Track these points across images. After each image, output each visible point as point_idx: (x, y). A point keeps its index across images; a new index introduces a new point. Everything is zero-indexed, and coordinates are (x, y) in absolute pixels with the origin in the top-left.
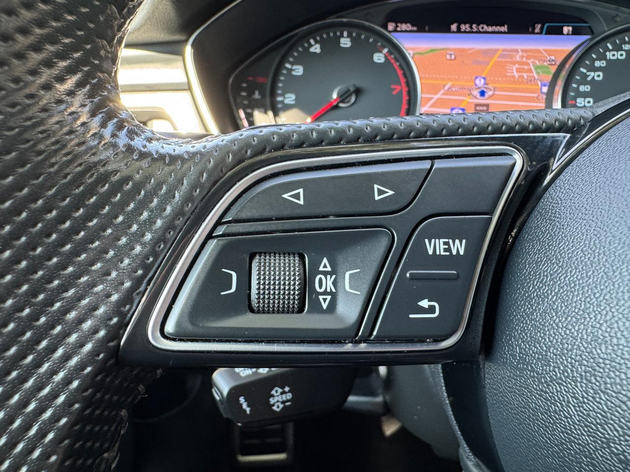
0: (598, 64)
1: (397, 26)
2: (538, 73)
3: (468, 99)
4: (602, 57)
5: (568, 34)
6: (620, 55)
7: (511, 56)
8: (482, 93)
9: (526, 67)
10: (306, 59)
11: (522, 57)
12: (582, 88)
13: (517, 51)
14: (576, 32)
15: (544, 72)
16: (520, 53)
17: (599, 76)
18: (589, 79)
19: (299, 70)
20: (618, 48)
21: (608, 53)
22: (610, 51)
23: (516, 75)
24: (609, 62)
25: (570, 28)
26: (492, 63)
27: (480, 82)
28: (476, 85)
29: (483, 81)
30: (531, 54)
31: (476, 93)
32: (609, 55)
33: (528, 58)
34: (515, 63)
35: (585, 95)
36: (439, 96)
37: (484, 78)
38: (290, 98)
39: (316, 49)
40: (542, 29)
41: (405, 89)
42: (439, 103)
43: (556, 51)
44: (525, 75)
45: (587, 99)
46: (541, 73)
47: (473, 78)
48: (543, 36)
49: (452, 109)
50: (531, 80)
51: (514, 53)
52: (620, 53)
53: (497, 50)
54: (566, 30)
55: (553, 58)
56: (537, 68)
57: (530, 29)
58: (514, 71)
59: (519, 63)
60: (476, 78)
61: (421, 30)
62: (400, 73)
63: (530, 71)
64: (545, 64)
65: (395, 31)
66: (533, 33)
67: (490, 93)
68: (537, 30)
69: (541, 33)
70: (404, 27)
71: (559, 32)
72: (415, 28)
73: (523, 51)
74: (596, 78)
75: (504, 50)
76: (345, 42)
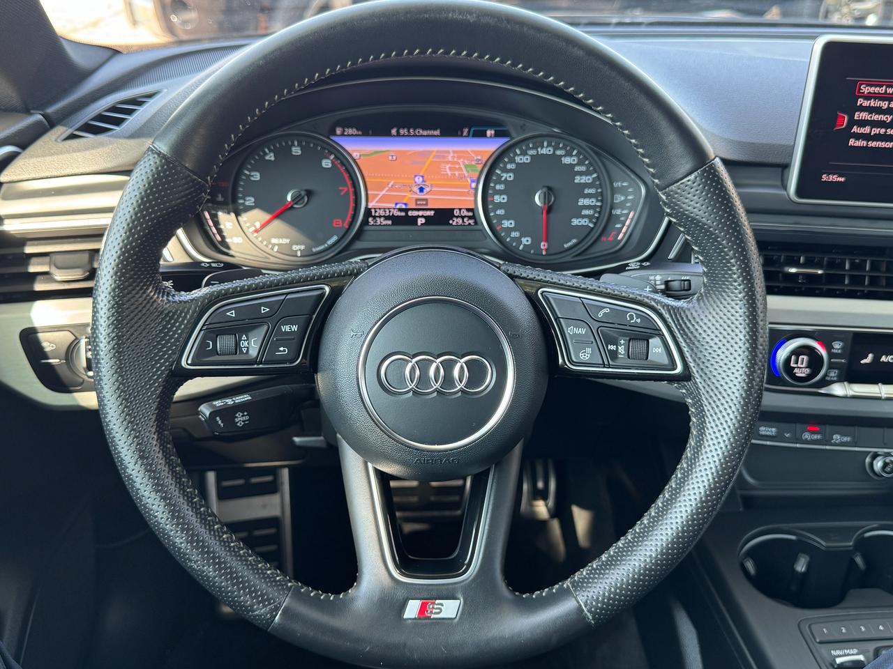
0: (509, 166)
1: (344, 131)
2: (468, 171)
3: (409, 195)
4: (512, 161)
5: (491, 137)
6: (526, 159)
7: (444, 157)
8: (421, 190)
9: (457, 166)
10: (262, 166)
11: (453, 157)
12: (498, 187)
13: (448, 152)
14: (498, 134)
15: (472, 170)
16: (452, 154)
17: (509, 177)
18: (503, 179)
19: (256, 176)
20: (524, 153)
21: (516, 158)
22: (519, 155)
23: (449, 173)
24: (518, 164)
25: (493, 132)
26: (428, 163)
27: (419, 180)
28: (415, 182)
29: (421, 179)
30: (461, 155)
31: (416, 189)
32: (518, 159)
33: (459, 158)
34: (448, 162)
35: (500, 193)
36: (384, 192)
37: (422, 176)
38: (250, 201)
39: (271, 157)
40: (469, 132)
41: (352, 190)
42: (384, 199)
43: (481, 152)
44: (457, 173)
45: (502, 197)
46: (470, 172)
47: (413, 176)
48: (470, 139)
49: (396, 204)
50: (462, 177)
51: (446, 155)
52: (526, 157)
53: (432, 152)
54: (489, 133)
55: (479, 158)
56: (466, 166)
57: (459, 133)
58: (448, 170)
59: (452, 163)
60: (416, 176)
61: (365, 134)
62: (346, 175)
63: (460, 169)
64: (473, 163)
65: (343, 135)
66: (461, 135)
67: (428, 189)
68: (465, 134)
69: (468, 136)
70: (350, 131)
71: (483, 135)
72: (360, 133)
73: (454, 152)
74: (508, 179)
75: (437, 152)
76: (296, 151)
